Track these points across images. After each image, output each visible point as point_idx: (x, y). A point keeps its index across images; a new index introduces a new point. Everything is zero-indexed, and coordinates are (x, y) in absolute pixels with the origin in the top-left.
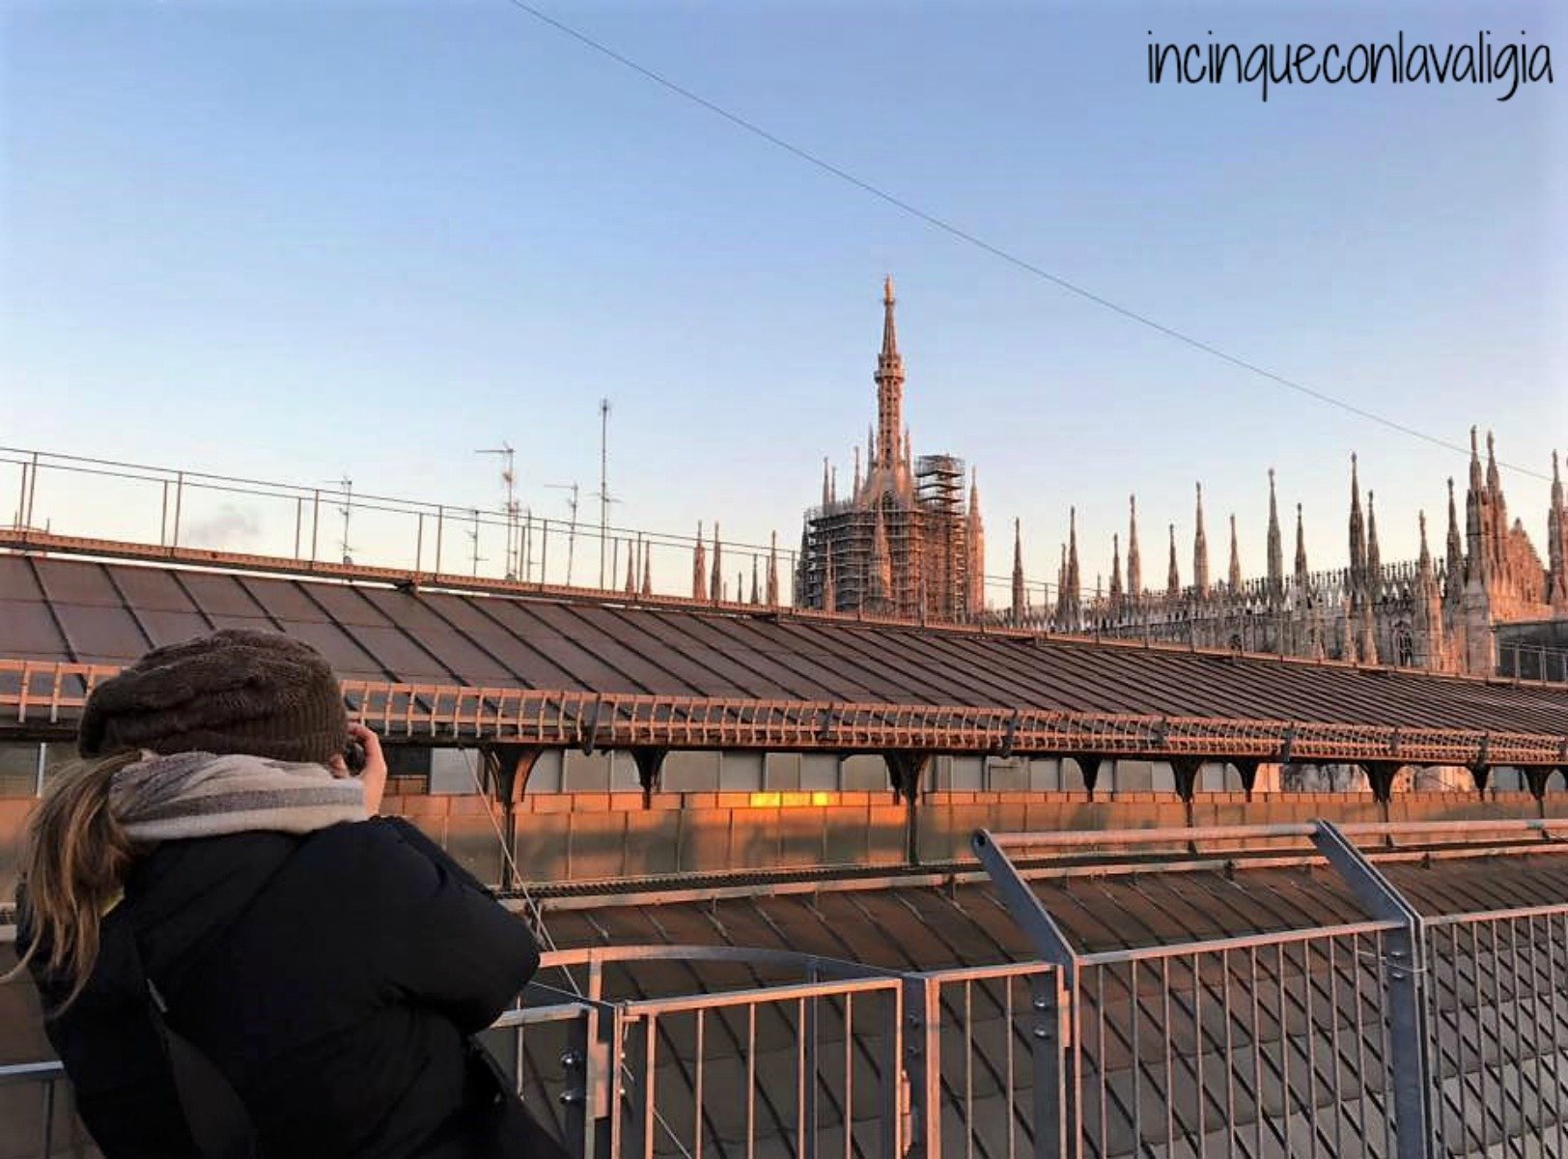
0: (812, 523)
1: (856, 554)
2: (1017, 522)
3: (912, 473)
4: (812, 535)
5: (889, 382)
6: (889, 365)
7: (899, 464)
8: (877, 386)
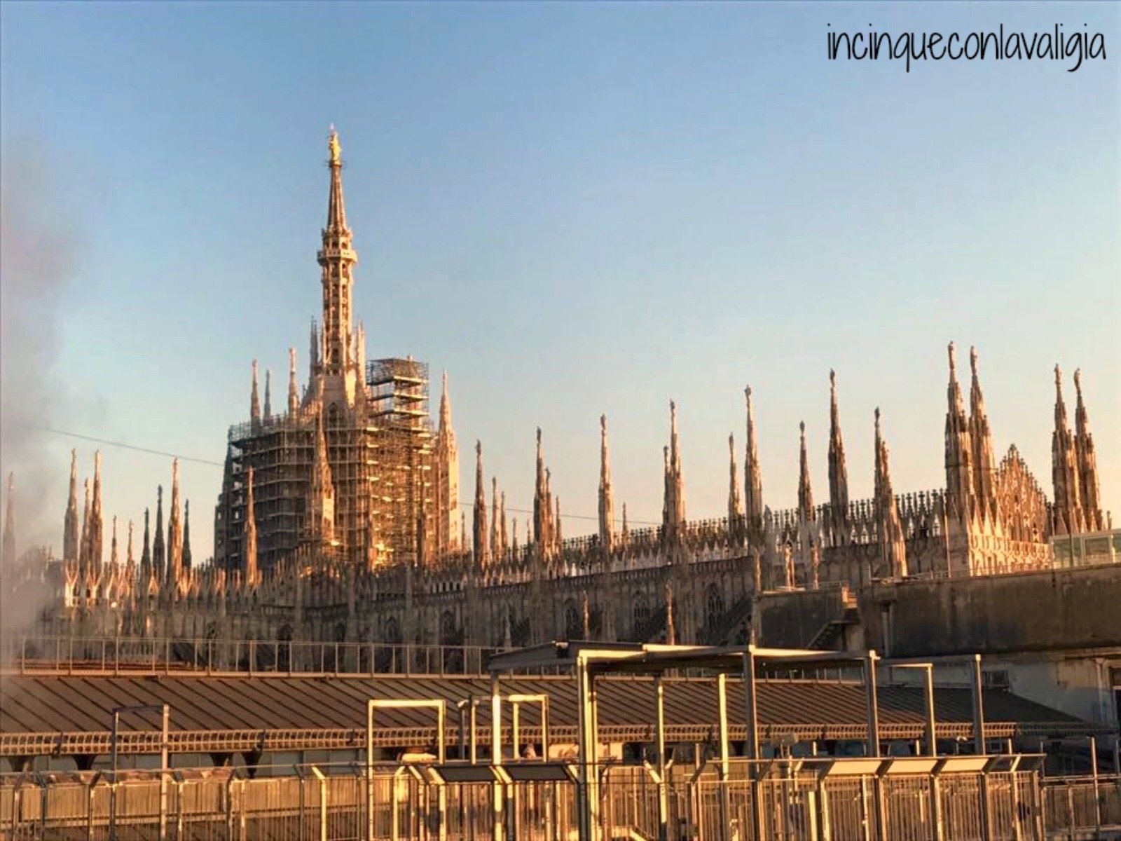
0: (237, 444)
1: (290, 485)
2: (479, 446)
3: (363, 380)
4: (237, 460)
5: (336, 265)
6: (336, 244)
7: (349, 368)
8: (320, 269)
